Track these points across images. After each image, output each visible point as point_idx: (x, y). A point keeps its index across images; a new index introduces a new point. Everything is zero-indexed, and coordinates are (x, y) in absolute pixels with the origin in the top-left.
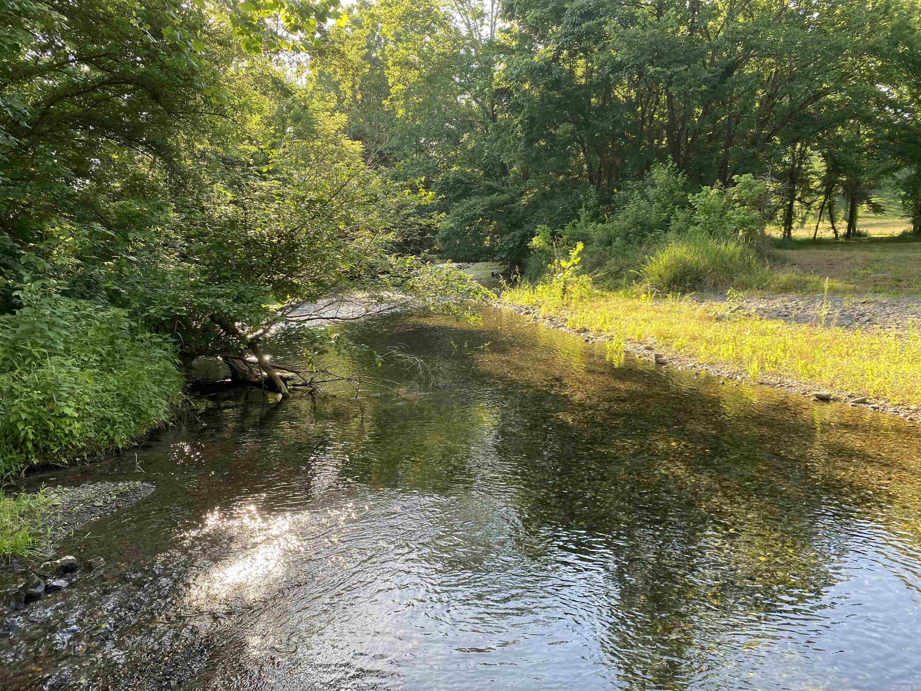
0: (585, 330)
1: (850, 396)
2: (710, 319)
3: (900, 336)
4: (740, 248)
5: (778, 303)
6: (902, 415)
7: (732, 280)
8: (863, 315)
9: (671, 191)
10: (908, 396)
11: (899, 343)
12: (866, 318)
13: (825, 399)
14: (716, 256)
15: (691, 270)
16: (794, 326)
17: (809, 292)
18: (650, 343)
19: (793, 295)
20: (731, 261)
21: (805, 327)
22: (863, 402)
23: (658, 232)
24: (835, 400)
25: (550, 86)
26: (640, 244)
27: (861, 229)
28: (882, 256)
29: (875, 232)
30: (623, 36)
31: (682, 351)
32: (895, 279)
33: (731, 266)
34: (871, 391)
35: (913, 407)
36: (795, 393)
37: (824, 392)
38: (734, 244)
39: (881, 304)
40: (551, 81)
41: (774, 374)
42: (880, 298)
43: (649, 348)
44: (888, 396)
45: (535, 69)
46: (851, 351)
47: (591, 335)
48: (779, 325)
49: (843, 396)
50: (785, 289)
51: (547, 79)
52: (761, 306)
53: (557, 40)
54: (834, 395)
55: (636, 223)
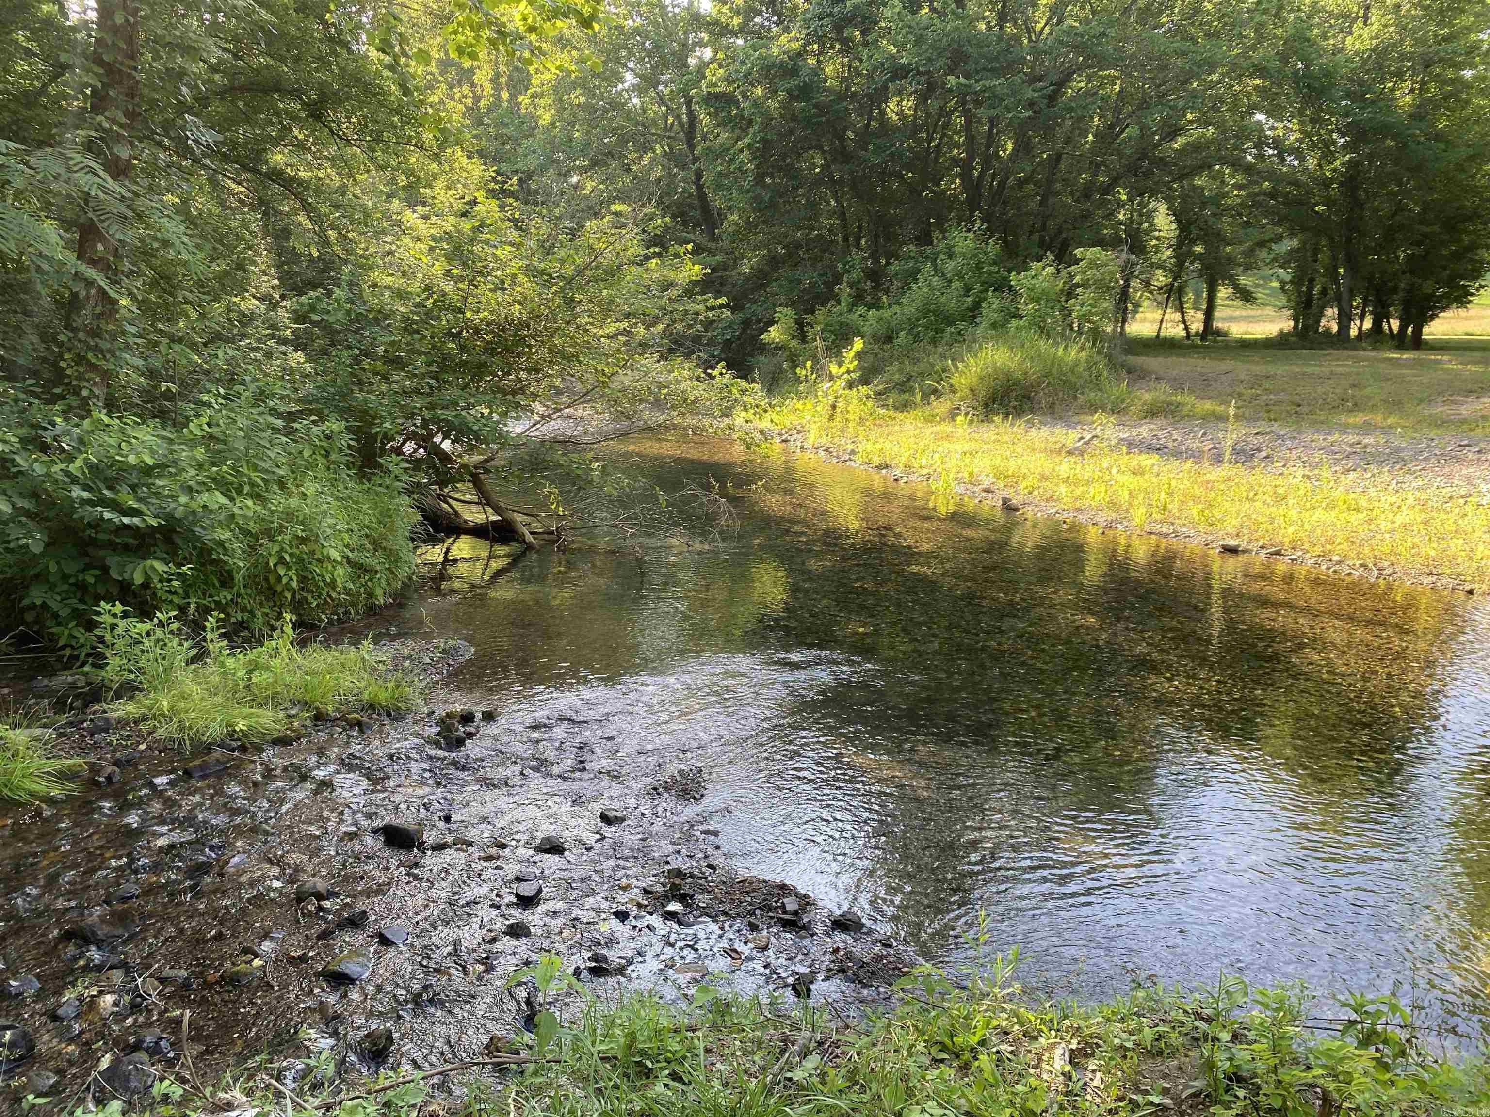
0: (887, 467)
1: (1262, 547)
2: (1059, 452)
3: (1308, 477)
4: (1083, 354)
5: (1145, 431)
6: (1324, 567)
7: (1075, 398)
8: (1259, 450)
9: (979, 266)
10: (1328, 547)
11: (1309, 485)
12: (1264, 454)
13: (1232, 551)
14: (1052, 364)
15: (1017, 383)
16: (1174, 464)
17: (1183, 418)
18: (986, 482)
19: (1160, 422)
20: (1072, 372)
21: (1189, 464)
22: (1278, 553)
23: (962, 325)
24: (1245, 551)
25: (796, 93)
26: (934, 342)
27: (1220, 325)
28: (1271, 369)
29: (1238, 330)
30: (910, 27)
31: (1036, 493)
32: (1293, 403)
33: (1073, 380)
34: (1286, 540)
35: (1336, 558)
36: (1194, 546)
37: (1232, 543)
38: (1076, 348)
39: (1279, 437)
40: (798, 87)
41: (1162, 522)
42: (1275, 427)
43: (987, 491)
44: (1306, 546)
45: (774, 65)
46: (1251, 494)
47: (898, 472)
48: (1153, 461)
49: (1254, 546)
50: (1152, 413)
51: (793, 83)
52: (1122, 436)
53: (807, 23)
54: (1243, 545)
55: (925, 312)
